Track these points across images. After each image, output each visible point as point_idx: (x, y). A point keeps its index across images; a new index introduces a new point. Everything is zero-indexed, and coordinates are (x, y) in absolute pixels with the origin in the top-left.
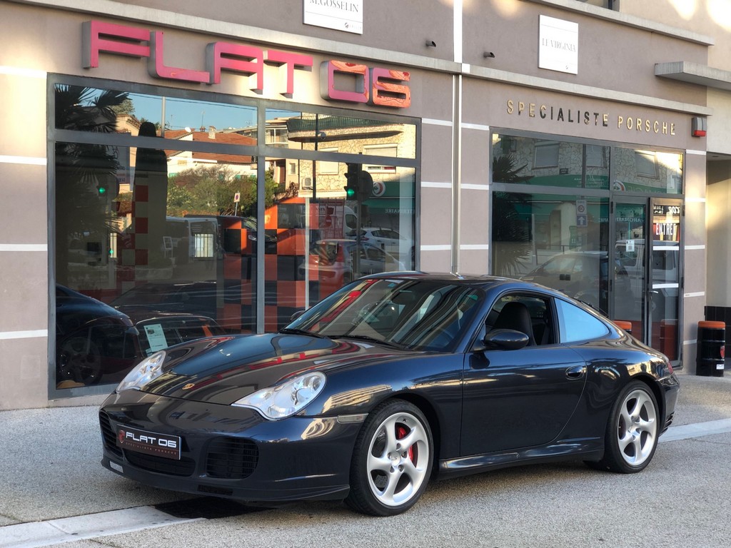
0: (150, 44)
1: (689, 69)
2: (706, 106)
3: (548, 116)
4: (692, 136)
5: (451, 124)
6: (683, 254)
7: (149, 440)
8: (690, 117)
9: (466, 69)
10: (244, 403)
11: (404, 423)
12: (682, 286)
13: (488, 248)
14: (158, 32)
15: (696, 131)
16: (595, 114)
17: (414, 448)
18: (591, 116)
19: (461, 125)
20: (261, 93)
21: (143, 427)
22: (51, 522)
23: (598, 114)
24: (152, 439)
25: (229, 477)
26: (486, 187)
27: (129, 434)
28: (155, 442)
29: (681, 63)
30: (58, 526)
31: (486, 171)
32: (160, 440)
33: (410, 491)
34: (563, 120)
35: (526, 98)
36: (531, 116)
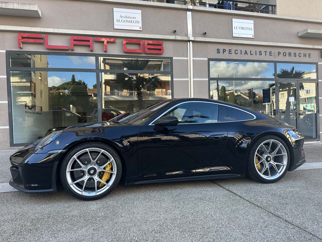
3: (239, 53)
4: (321, 58)
5: (187, 58)
6: (318, 101)
8: (320, 51)
9: (192, 38)
16: (265, 52)
18: (263, 53)
19: (193, 58)
23: (267, 52)
26: (207, 79)
29: (307, 29)
31: (206, 74)
34: (247, 54)
35: (227, 48)
36: (229, 53)
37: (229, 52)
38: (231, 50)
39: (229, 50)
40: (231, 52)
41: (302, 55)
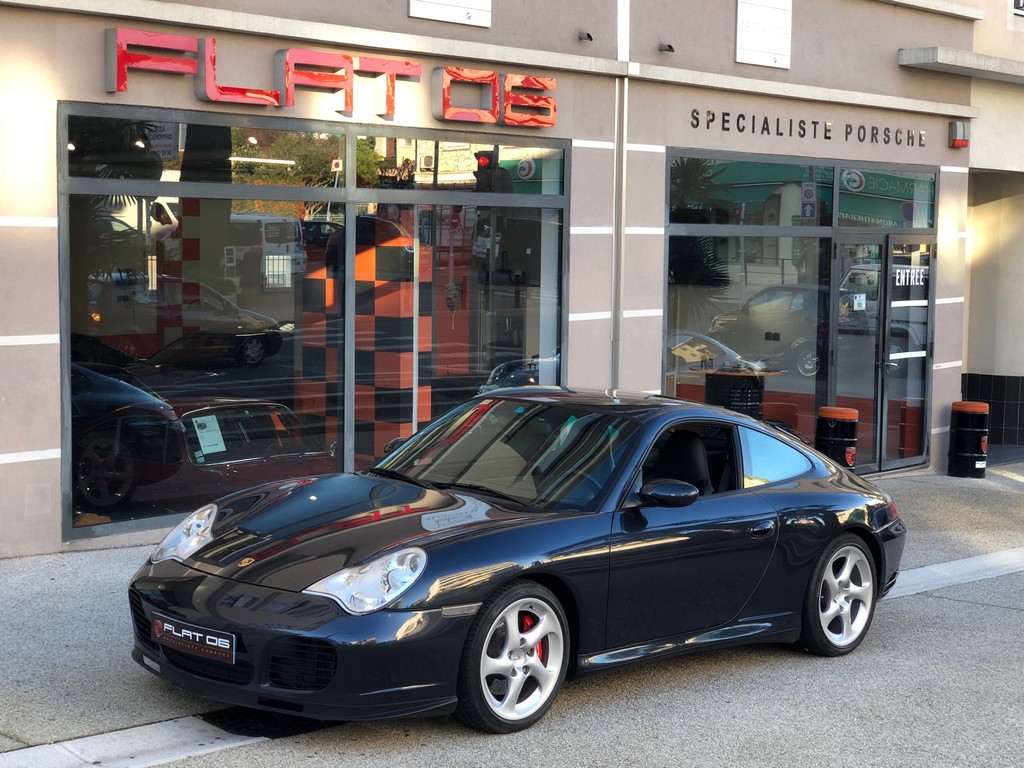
0: (198, 56)
1: (946, 57)
2: (969, 105)
3: (749, 128)
4: (950, 147)
5: (611, 146)
6: (933, 311)
7: (194, 636)
8: (948, 121)
9: (634, 70)
10: (319, 589)
11: (531, 610)
12: (931, 354)
13: (661, 314)
14: (208, 38)
15: (955, 140)
16: (814, 123)
17: (544, 643)
18: (809, 128)
19: (627, 147)
20: (350, 115)
21: (185, 616)
22: (66, 744)
23: (818, 123)
24: (198, 635)
25: (299, 687)
26: (661, 231)
27: (167, 626)
28: (203, 640)
29: (935, 49)
30: (73, 750)
31: (660, 208)
32: (208, 637)
33: (537, 699)
34: (769, 133)
35: (718, 105)
36: (724, 129)
37: (724, 121)
38: (728, 114)
39: (724, 114)
40: (728, 121)
41: (903, 137)
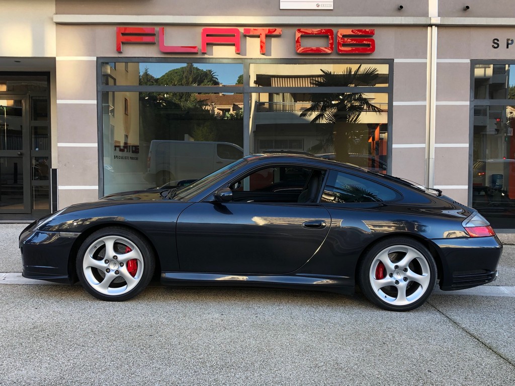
5: (425, 60)
13: (468, 146)
14: (166, 28)
19: (437, 61)
26: (468, 103)
31: (466, 91)
